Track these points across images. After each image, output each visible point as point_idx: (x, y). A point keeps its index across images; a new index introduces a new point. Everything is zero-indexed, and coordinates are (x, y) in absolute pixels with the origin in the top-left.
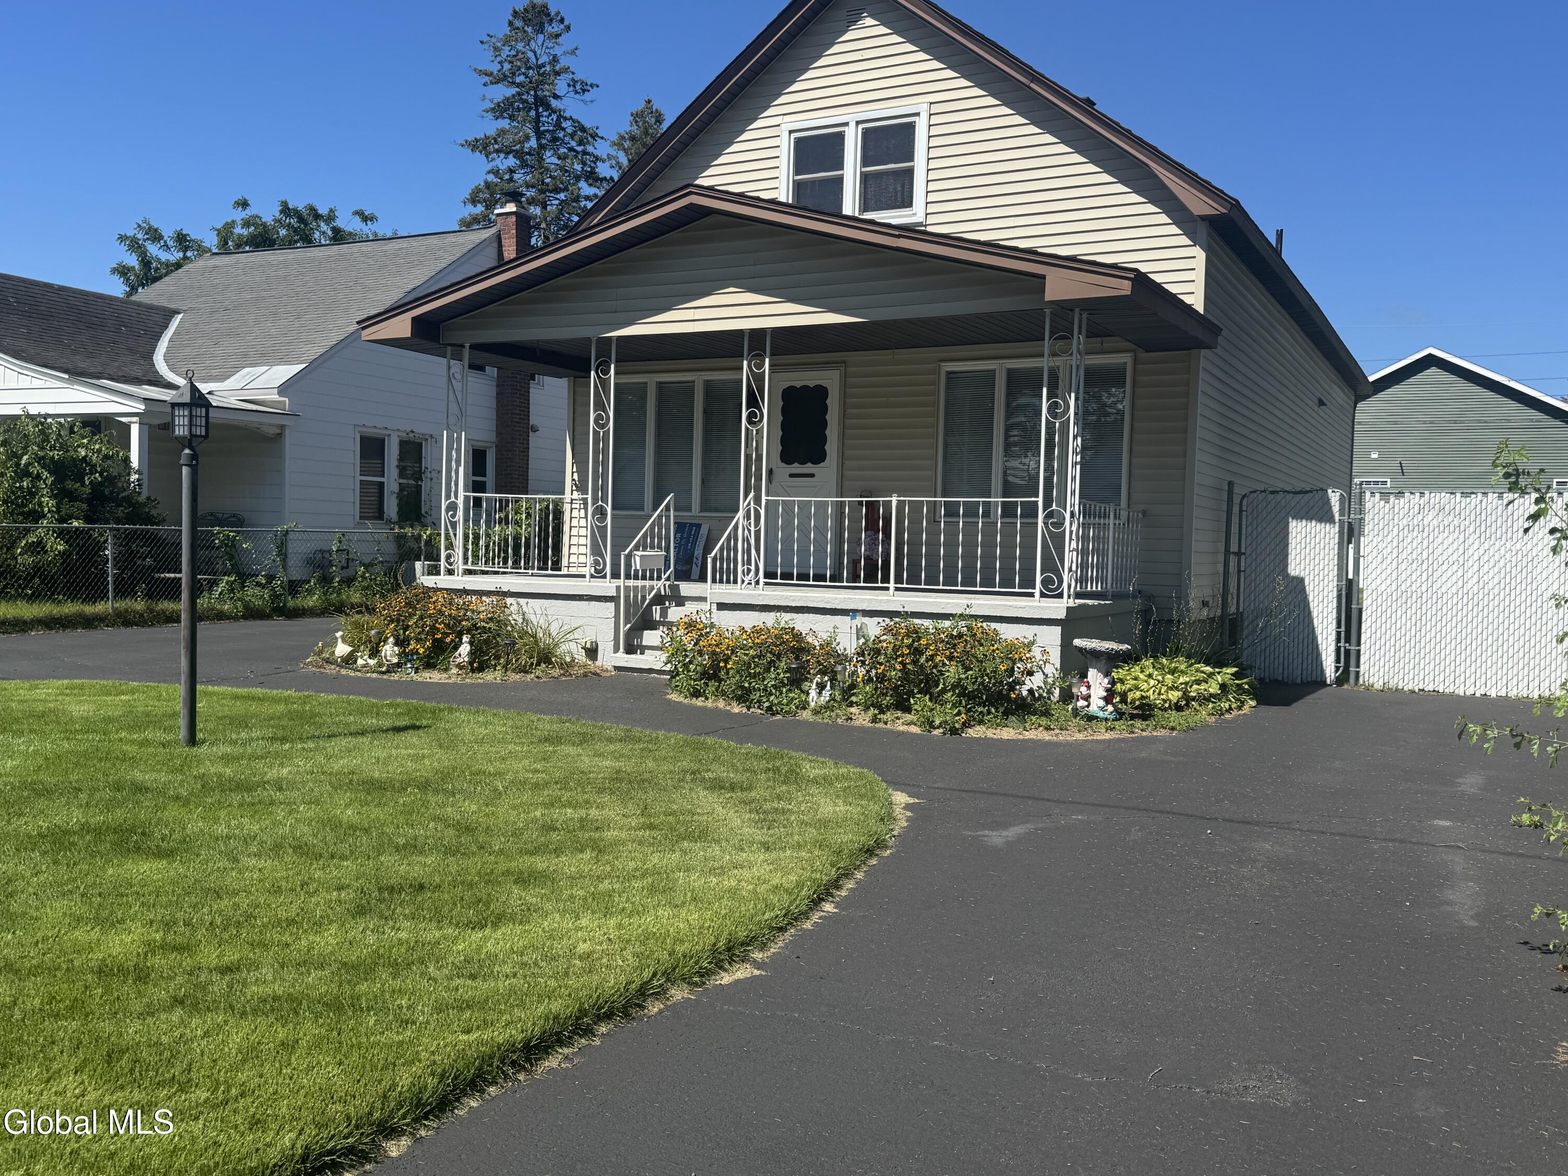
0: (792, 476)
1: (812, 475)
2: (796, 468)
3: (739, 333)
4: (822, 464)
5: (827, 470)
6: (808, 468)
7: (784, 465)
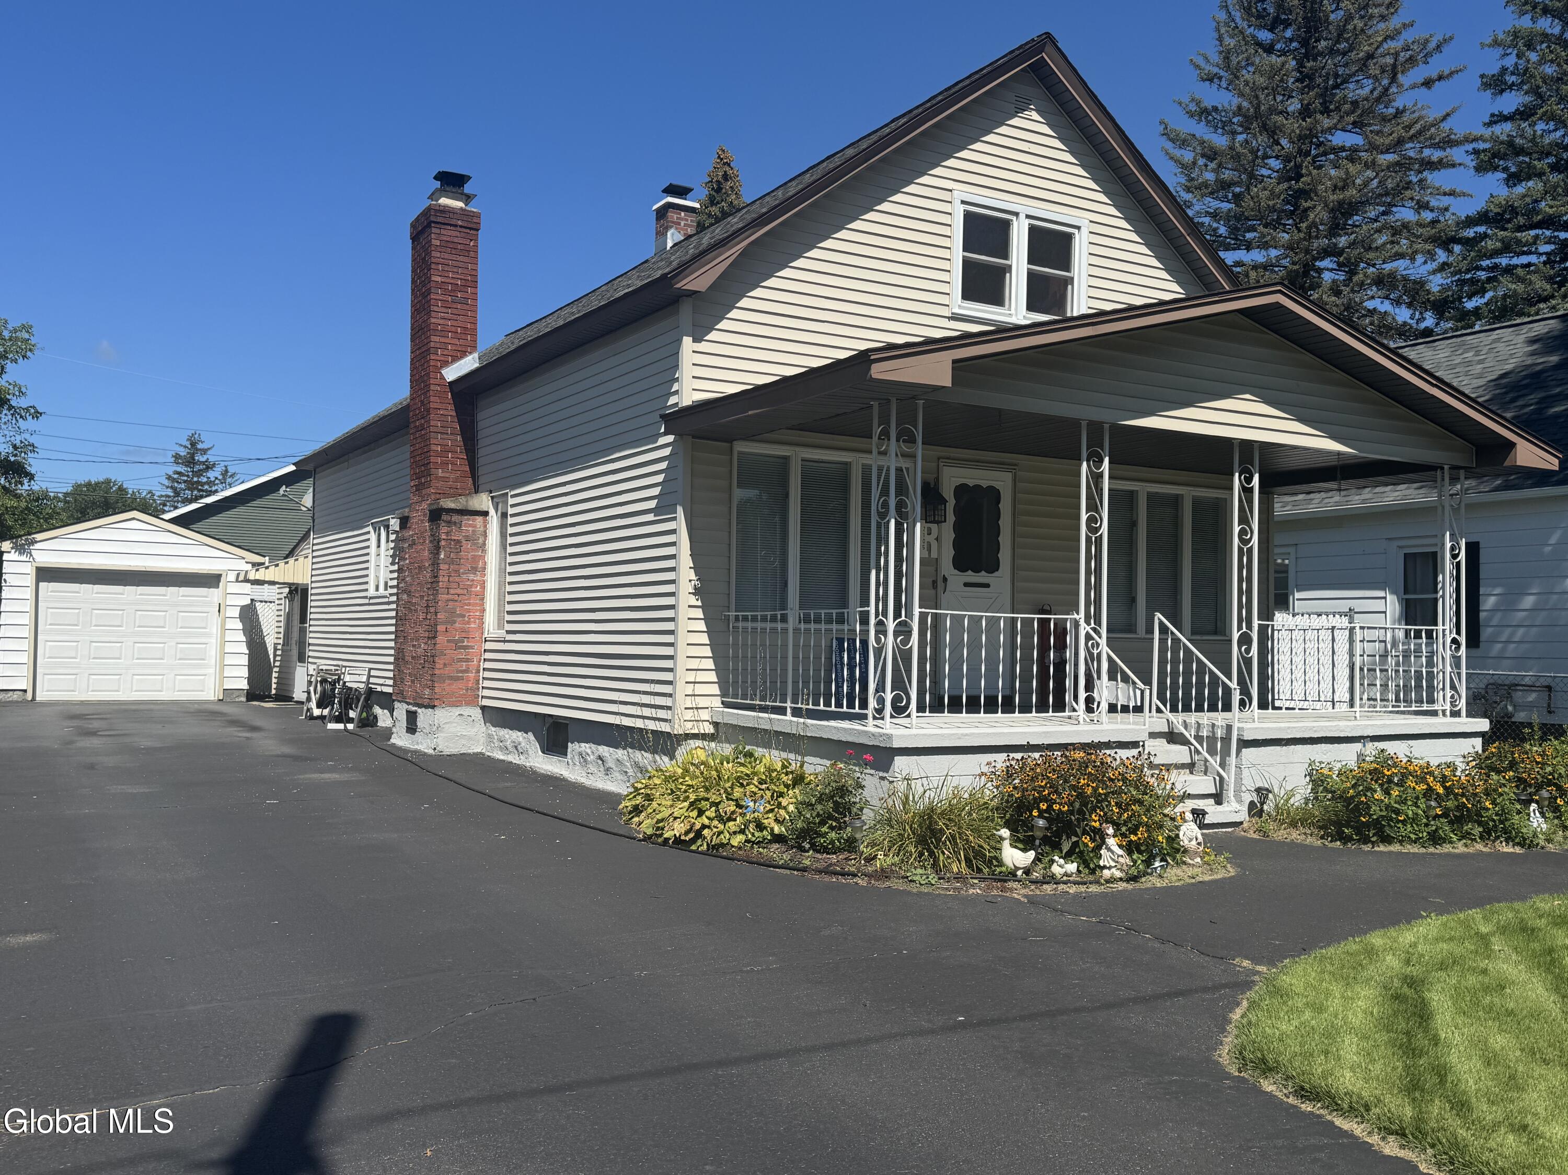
0: (966, 585)
1: (987, 586)
2: (971, 576)
3: (1228, 441)
4: (996, 574)
5: (1001, 580)
6: (982, 577)
7: (956, 572)
